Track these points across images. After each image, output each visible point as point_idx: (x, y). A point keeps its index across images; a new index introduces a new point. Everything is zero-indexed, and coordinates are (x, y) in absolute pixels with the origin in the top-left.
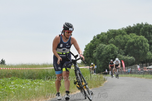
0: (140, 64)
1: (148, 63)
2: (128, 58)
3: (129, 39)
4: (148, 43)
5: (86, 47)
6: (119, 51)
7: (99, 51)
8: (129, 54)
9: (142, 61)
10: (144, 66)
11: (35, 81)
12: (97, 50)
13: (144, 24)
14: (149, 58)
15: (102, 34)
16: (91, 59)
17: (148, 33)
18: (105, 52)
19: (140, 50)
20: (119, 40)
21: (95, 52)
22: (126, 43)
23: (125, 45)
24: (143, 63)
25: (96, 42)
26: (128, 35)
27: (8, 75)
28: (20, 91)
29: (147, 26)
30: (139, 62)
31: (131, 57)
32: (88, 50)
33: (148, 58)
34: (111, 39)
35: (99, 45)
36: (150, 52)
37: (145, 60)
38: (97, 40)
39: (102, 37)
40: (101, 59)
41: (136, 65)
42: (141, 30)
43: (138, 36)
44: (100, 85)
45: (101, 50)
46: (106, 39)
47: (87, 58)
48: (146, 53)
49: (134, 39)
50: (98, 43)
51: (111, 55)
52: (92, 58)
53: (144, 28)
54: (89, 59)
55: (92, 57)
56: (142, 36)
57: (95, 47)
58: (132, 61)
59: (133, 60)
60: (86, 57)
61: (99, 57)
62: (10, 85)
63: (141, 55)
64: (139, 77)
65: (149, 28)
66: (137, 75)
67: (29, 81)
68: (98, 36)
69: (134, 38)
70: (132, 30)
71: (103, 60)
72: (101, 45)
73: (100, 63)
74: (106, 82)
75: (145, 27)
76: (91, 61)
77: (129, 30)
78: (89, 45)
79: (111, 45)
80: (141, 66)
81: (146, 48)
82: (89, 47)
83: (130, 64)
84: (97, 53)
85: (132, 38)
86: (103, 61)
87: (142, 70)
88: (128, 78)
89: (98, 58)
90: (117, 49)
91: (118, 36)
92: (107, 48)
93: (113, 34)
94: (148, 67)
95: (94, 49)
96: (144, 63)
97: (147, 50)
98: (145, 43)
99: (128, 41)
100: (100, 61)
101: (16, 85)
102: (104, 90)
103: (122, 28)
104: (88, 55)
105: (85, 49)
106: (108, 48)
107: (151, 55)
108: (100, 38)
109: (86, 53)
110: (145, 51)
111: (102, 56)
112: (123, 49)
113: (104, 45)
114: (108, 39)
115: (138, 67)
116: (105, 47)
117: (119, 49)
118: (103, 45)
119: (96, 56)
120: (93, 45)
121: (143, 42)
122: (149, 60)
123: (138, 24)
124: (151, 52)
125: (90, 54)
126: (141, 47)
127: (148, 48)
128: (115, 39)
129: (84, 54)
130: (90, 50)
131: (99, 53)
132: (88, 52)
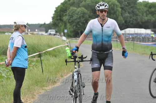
4: (120, 8)
5: (56, 9)
6: (90, 15)
7: (69, 15)
16: (62, 22)
18: (77, 16)
19: (112, 15)
20: (90, 4)
21: (66, 15)
25: (67, 4)
34: (83, 3)
35: (69, 8)
36: (121, 17)
38: (68, 2)
39: (74, 0)
40: (72, 23)
46: (77, 2)
48: (117, 17)
51: (82, 19)
52: (62, 21)
54: (59, 22)
57: (66, 10)
60: (56, 20)
61: (70, 21)
71: (74, 24)
72: (71, 8)
73: (70, 26)
76: (61, 24)
78: (60, 8)
79: (82, 9)
81: (118, 13)
82: (59, 10)
89: (69, 22)
95: (65, 13)
97: (119, 15)
98: (117, 7)
100: (71, 24)
104: (58, 18)
105: (55, 11)
108: (72, 1)
110: (116, 15)
111: (73, 20)
113: (75, 8)
114: (79, 2)
116: (76, 10)
119: (67, 19)
120: (63, 8)
121: (115, 6)
125: (60, 16)
126: (113, 11)
127: (119, 13)
128: (87, 3)
129: (54, 16)
130: (60, 13)
131: (70, 16)
132: (58, 15)
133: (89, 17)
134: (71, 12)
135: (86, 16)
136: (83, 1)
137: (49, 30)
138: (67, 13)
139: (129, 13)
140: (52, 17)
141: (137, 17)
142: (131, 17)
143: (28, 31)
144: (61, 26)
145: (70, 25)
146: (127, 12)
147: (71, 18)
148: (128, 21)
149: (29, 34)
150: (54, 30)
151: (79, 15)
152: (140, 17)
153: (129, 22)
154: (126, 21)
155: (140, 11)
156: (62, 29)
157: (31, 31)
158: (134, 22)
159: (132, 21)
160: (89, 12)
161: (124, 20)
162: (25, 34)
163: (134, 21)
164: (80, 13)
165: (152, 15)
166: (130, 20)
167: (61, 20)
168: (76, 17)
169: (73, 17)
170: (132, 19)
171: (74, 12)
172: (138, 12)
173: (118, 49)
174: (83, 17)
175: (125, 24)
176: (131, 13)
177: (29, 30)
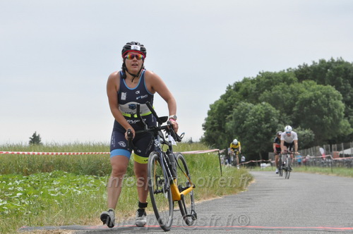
0: (324, 146)
1: (342, 144)
2: (300, 132)
3: (302, 92)
4: (343, 101)
5: (212, 109)
6: (280, 117)
7: (238, 118)
8: (302, 124)
9: (330, 138)
10: (335, 150)
11: (102, 180)
12: (235, 116)
13: (336, 60)
14: (345, 132)
15: (245, 80)
16: (222, 133)
17: (342, 79)
18: (253, 120)
19: (325, 117)
20: (279, 95)
22: (295, 100)
23: (293, 105)
24: (331, 142)
25: (232, 97)
26: (300, 84)
27: (47, 166)
28: (71, 201)
29: (341, 66)
30: (323, 141)
31: (307, 131)
32: (215, 116)
33: (342, 132)
34: (265, 93)
35: (238, 105)
36: (346, 120)
37: (336, 136)
39: (246, 88)
40: (244, 134)
41: (317, 147)
42: (327, 75)
43: (322, 86)
44: (241, 188)
45: (244, 115)
46: (253, 91)
47: (213, 131)
48: (338, 121)
49: (312, 93)
50: (237, 100)
51: (265, 126)
52: (224, 132)
53: (334, 70)
54: (218, 134)
55: (224, 129)
56: (330, 86)
57: (231, 109)
58: (307, 139)
59: (311, 136)
60: (210, 129)
61: (239, 130)
62: (50, 188)
63: (328, 127)
64: (323, 172)
65: (346, 69)
66: (318, 169)
67: (92, 179)
68: (237, 86)
69: (313, 90)
70: (309, 73)
71: (247, 136)
72: (242, 104)
74: (253, 182)
75: (336, 67)
76: (221, 137)
77: (304, 74)
78: (218, 105)
79: (264, 106)
80: (327, 149)
81: (337, 111)
82: (217, 108)
83: (304, 145)
84: (233, 121)
85: (309, 91)
86: (247, 139)
87: (329, 158)
88: (300, 173)
89: (236, 132)
90: (277, 114)
91: (278, 87)
92: (257, 110)
93: (267, 82)
94: (341, 152)
95: (229, 114)
96: (334, 144)
97: (340, 116)
98: (335, 100)
99: (300, 96)
100: (241, 138)
101: (64, 188)
102: (249, 199)
103: (288, 70)
104: (215, 125)
105: (209, 113)
106: (259, 112)
107: (348, 127)
108: (241, 90)
109: (210, 122)
110: (334, 116)
111: (245, 128)
112: (289, 113)
113: (250, 105)
114: (257, 92)
115: (322, 150)
116: (251, 108)
117: (281, 113)
118: (247, 104)
119: (233, 127)
120: (225, 104)
121: (331, 97)
122: (344, 137)
123: (322, 62)
124: (349, 119)
125: (220, 122)
127: (341, 112)
128: (273, 92)
129: (206, 123)
130: (220, 114)
131: (239, 121)
132: (214, 119)
133: (279, 123)
134: (242, 112)
136: (264, 90)
138: (234, 114)
140: (203, 126)
144: (221, 142)
147: (242, 125)
151: (257, 116)
160: (278, 111)
161: (352, 127)
167: (221, 129)
168: (251, 121)
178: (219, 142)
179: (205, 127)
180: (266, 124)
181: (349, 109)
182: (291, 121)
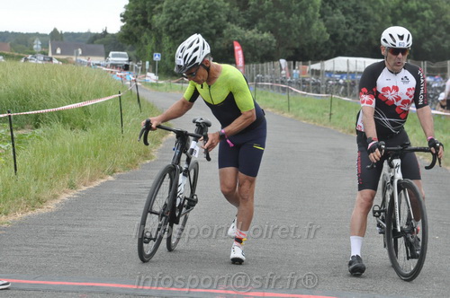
2: (256, 36)
6: (230, 12)
7: (171, 11)
8: (260, 25)
9: (297, 45)
12: (167, 7)
14: (319, 39)
16: (147, 29)
18: (192, 16)
19: (294, 15)
30: (287, 49)
31: (265, 35)
32: (139, 5)
33: (315, 38)
36: (322, 23)
37: (306, 44)
40: (178, 33)
45: (179, 6)
47: (135, 26)
48: (310, 23)
51: (207, 25)
52: (150, 28)
54: (141, 30)
55: (150, 24)
58: (266, 46)
59: (271, 42)
60: (131, 23)
61: (172, 28)
63: (296, 29)
73: (171, 44)
76: (145, 35)
81: (311, 10)
83: (260, 54)
84: (164, 14)
89: (167, 30)
90: (224, 7)
95: (158, 4)
97: (314, 17)
104: (137, 18)
107: (323, 32)
110: (306, 16)
111: (180, 25)
117: (232, 7)
119: (163, 23)
122: (316, 45)
124: (325, 21)
125: (144, 14)
126: (298, 5)
127: (315, 11)
129: (126, 12)
130: (145, 2)
131: (171, 14)
132: (137, 9)
133: (228, 21)
134: (176, 3)
135: (220, 17)
137: (111, 53)
138: (165, 4)
139: (345, 12)
140: (121, 16)
141: (366, 23)
142: (349, 25)
143: (54, 52)
144: (146, 41)
145: (170, 41)
146: (338, 10)
147: (176, 21)
148: (342, 35)
149: (55, 61)
150: (125, 53)
151: (199, 12)
152: (377, 24)
153: (344, 39)
154: (334, 37)
155: (377, 6)
156: (149, 51)
157: (62, 54)
158: (357, 38)
159: (354, 35)
160: (227, 4)
161: (328, 32)
162: (44, 60)
163: (358, 34)
164: (201, 6)
165: (412, 22)
166: (347, 31)
167: (145, 23)
168: (190, 18)
169: (181, 18)
170: (352, 31)
171: (184, 4)
172: (370, 11)
173: (290, 116)
174: (210, 17)
175: (333, 45)
176: (350, 12)
177: (59, 51)
178: (143, 41)
179: (125, 17)
180: (209, 22)
181: (328, 7)
182: (244, 20)
